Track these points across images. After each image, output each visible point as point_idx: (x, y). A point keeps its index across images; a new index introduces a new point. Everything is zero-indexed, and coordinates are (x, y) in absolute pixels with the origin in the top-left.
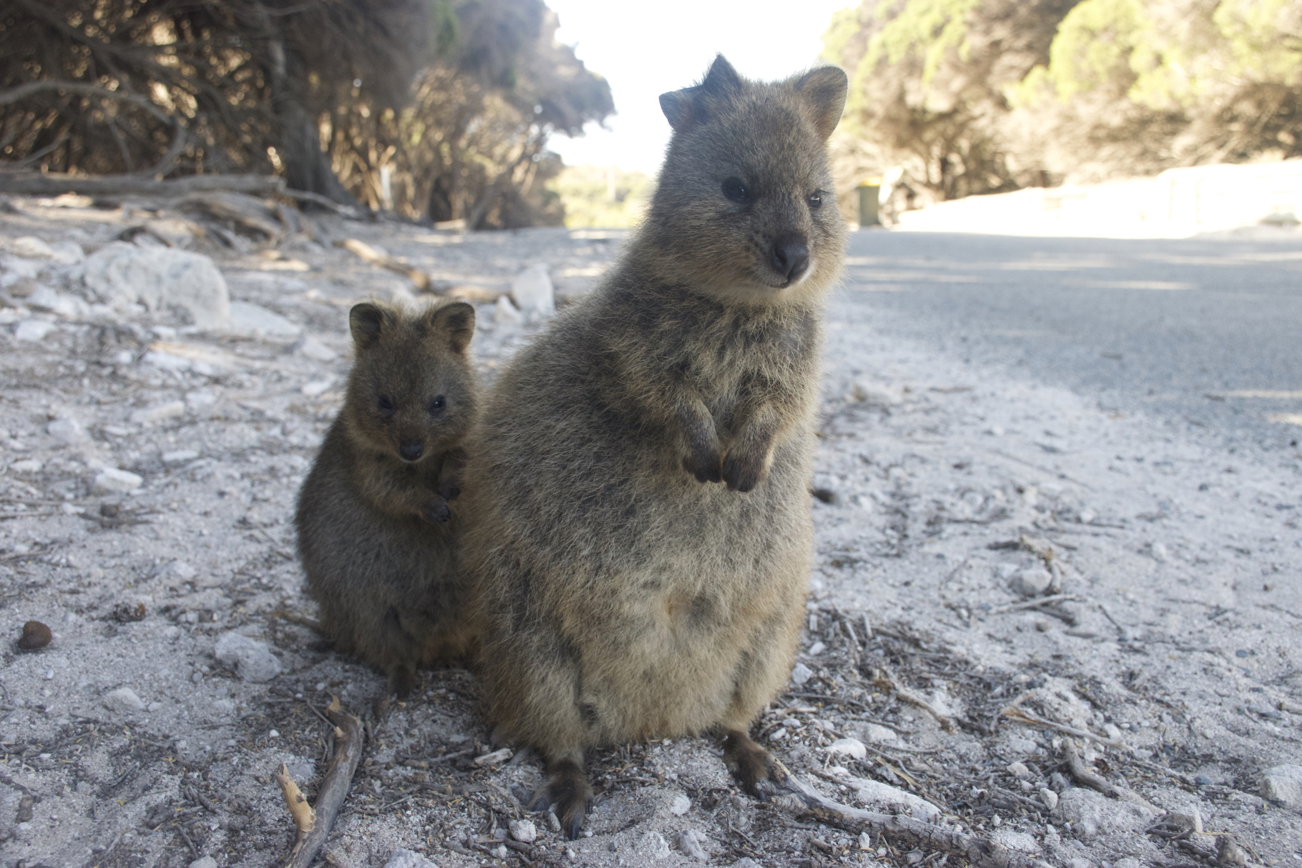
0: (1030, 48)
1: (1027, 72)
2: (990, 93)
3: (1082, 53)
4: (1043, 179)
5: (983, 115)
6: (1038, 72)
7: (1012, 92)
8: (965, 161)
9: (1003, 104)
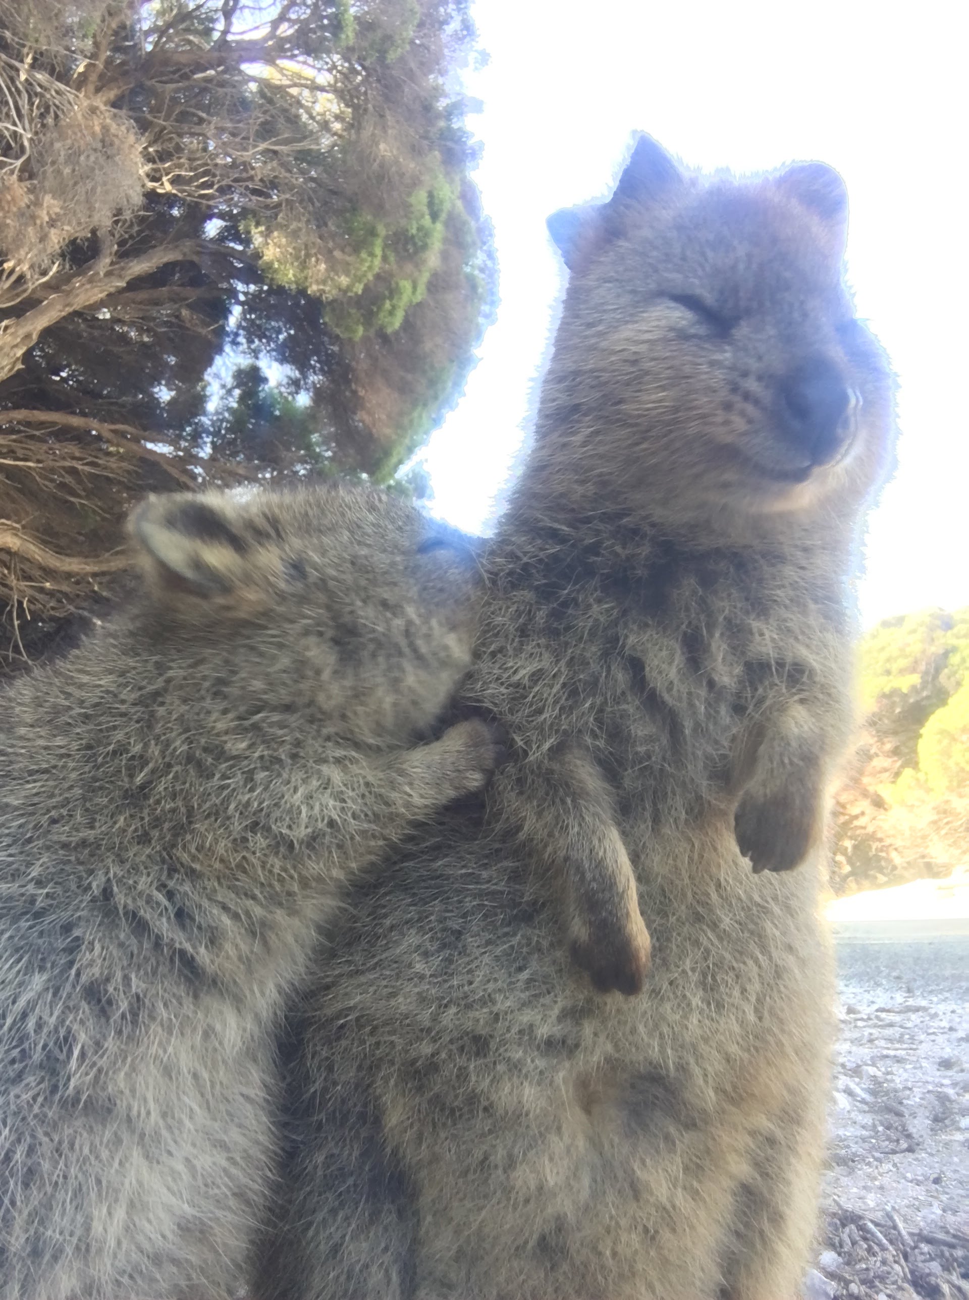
0: (896, 752)
1: (897, 774)
2: (865, 794)
3: (947, 754)
4: (931, 870)
5: (863, 813)
6: (908, 772)
7: (885, 790)
8: (850, 861)
9: (879, 803)
